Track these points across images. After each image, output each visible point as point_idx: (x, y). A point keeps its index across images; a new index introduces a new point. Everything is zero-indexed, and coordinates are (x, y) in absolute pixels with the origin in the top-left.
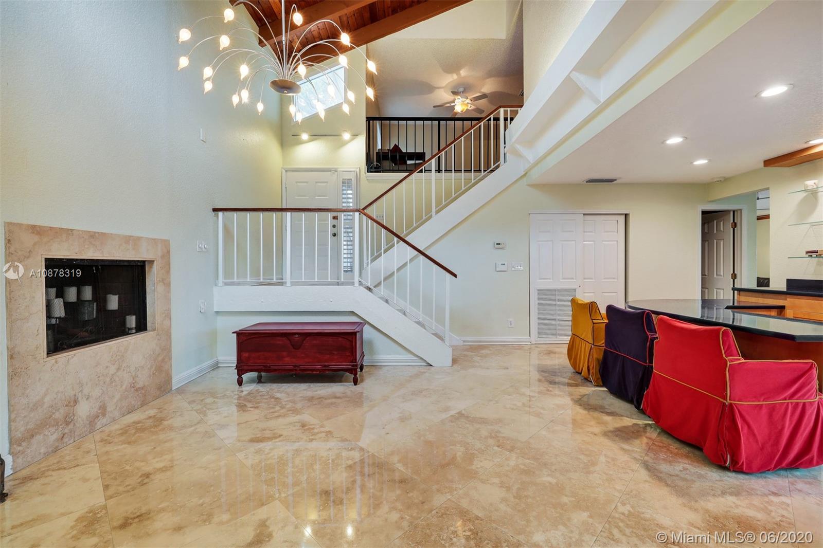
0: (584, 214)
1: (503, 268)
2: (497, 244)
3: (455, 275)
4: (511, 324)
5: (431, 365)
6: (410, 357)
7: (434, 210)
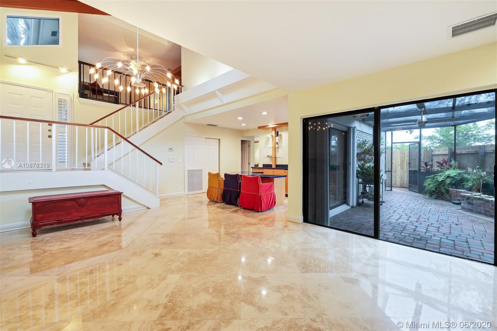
0: (205, 138)
1: (173, 160)
2: (170, 149)
3: (161, 164)
4: (176, 187)
5: (150, 208)
6: (138, 206)
7: (138, 129)
